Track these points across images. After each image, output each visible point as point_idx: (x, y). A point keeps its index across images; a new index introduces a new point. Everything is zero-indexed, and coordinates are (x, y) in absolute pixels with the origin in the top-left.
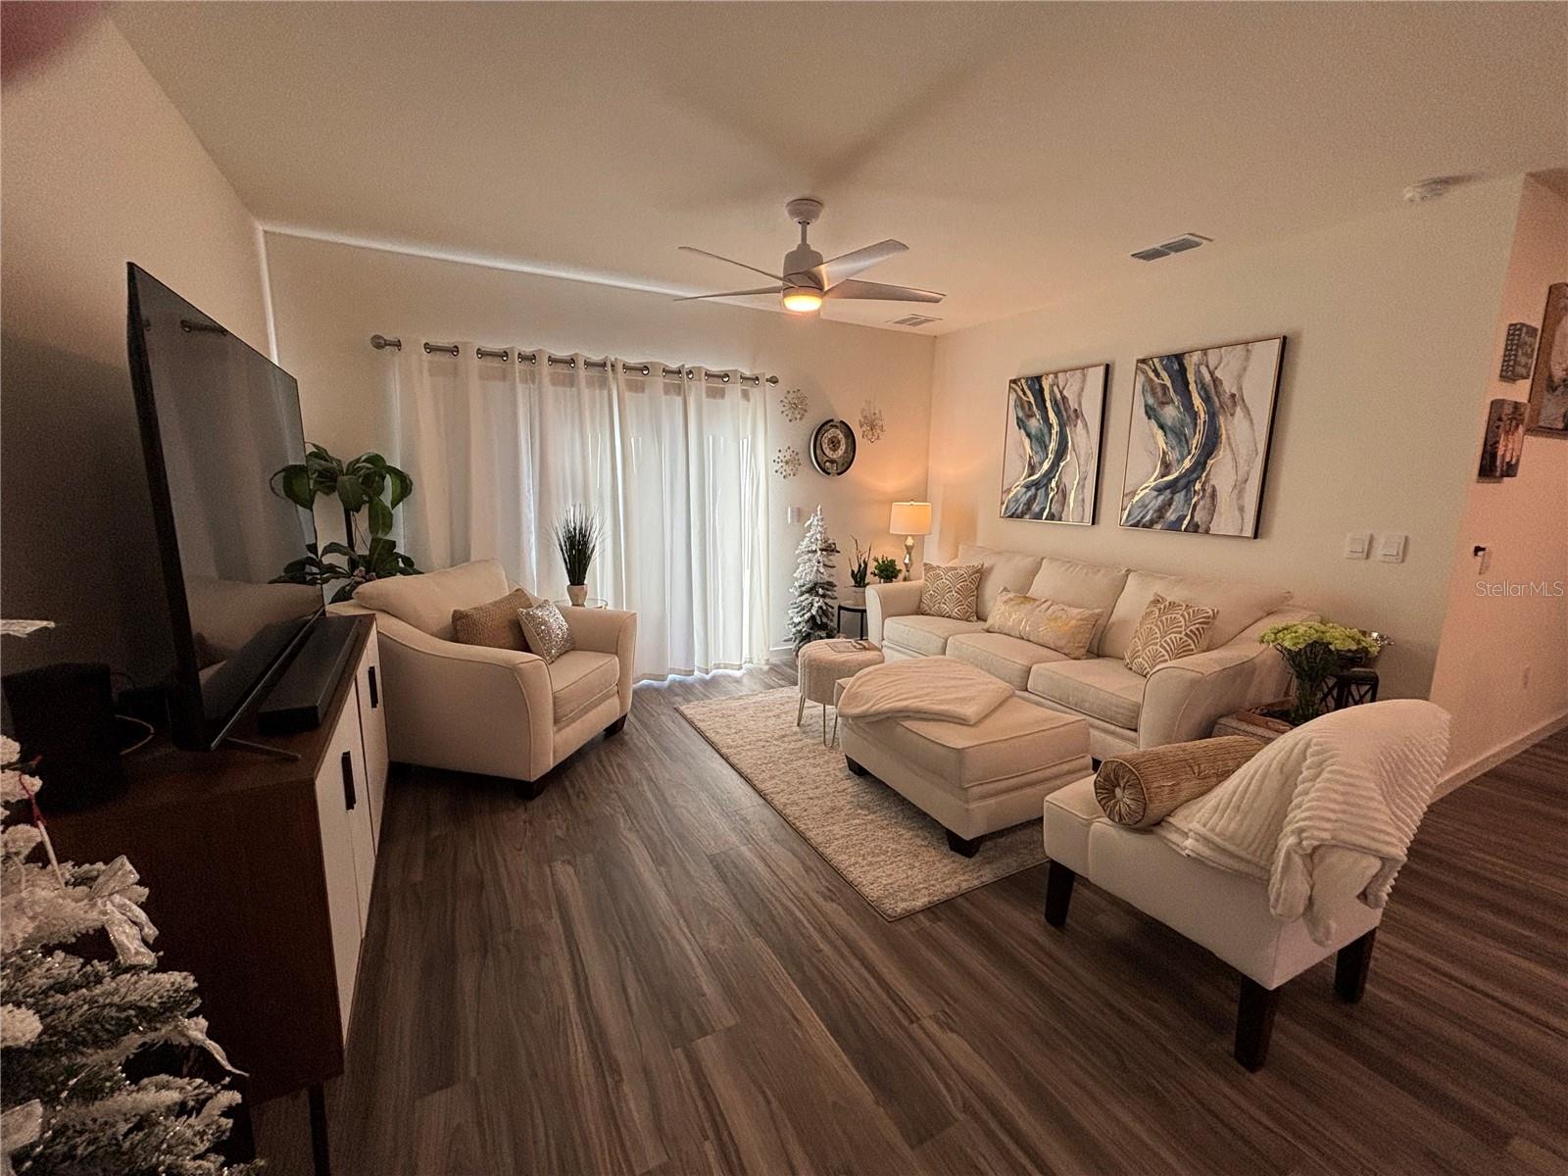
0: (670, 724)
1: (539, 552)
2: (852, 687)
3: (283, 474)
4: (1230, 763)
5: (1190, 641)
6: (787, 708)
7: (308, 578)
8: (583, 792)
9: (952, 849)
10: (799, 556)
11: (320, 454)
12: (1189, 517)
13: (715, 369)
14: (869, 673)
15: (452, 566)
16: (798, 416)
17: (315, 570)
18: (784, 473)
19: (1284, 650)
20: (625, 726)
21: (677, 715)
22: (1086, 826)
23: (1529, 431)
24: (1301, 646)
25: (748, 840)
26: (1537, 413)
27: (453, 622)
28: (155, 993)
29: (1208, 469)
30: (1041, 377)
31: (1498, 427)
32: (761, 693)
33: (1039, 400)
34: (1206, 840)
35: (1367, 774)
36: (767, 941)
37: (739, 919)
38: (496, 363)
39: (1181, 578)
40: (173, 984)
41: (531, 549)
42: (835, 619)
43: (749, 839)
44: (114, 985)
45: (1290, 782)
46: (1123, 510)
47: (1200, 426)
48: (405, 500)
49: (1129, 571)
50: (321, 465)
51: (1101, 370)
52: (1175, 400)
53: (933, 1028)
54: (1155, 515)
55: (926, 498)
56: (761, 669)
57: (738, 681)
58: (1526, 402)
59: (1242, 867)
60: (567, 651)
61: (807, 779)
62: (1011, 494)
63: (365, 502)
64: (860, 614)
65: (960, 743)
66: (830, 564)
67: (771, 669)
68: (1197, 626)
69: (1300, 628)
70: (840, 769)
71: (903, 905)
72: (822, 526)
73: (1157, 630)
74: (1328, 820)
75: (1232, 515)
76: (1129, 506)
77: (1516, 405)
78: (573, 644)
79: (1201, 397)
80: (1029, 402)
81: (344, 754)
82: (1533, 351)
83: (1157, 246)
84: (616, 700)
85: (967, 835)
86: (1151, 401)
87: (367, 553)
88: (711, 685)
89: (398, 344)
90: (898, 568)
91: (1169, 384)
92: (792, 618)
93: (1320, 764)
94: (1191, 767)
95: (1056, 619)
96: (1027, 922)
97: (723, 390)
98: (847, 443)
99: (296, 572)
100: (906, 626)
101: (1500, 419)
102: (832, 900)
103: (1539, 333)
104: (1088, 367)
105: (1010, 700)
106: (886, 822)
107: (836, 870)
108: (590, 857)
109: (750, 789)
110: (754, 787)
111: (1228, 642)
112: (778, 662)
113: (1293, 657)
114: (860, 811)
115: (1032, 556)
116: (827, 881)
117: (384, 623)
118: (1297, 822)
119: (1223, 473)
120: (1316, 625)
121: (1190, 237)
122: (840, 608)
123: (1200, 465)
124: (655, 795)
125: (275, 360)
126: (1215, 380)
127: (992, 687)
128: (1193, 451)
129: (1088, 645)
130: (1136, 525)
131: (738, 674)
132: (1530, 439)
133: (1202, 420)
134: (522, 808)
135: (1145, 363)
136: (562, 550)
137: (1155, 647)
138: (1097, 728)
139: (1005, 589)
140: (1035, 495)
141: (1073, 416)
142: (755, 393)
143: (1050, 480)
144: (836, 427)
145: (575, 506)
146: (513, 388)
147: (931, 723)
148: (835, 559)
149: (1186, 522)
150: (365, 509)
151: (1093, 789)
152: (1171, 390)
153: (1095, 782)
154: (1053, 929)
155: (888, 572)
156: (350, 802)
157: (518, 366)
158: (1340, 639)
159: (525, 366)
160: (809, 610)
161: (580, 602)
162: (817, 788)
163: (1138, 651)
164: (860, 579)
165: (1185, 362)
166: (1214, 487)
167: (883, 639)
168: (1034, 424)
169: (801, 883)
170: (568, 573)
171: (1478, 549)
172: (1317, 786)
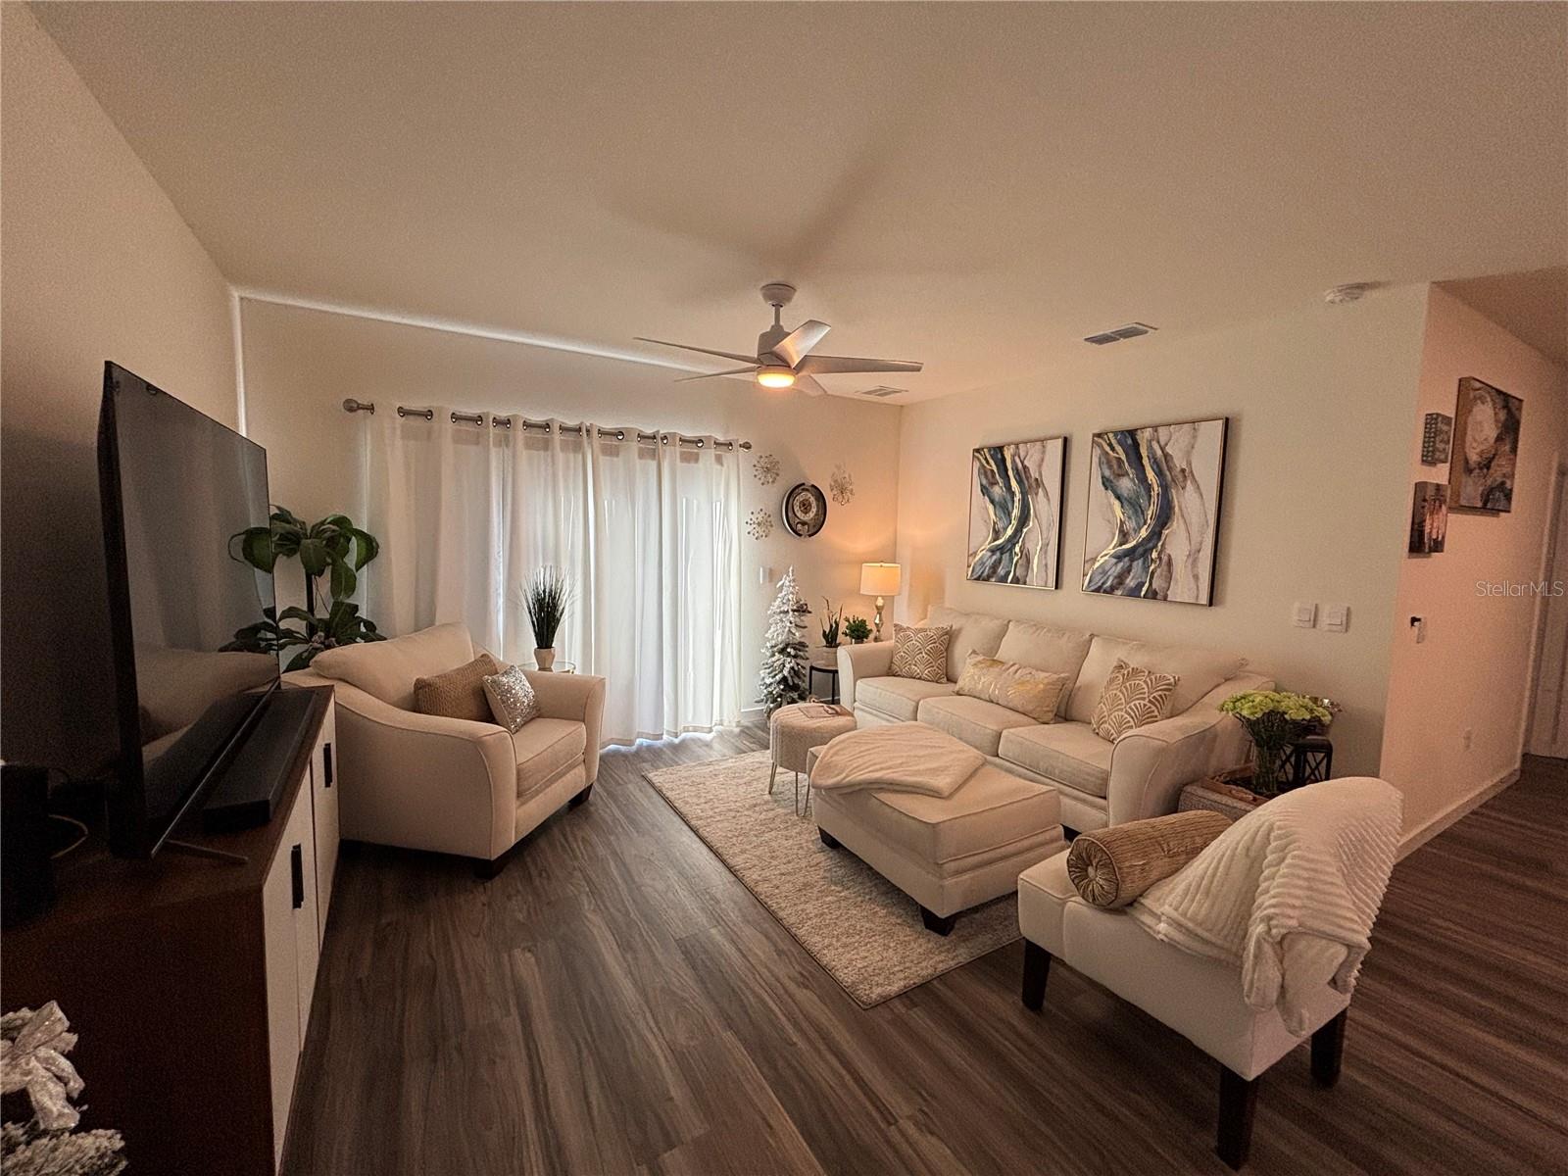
0: (639, 795)
1: (506, 617)
2: (825, 756)
3: (243, 537)
4: (1198, 840)
5: (1154, 708)
6: (758, 774)
7: (263, 644)
8: (545, 871)
9: (927, 928)
10: (771, 616)
11: (283, 516)
12: (1147, 585)
13: (689, 434)
14: (843, 741)
15: (416, 631)
16: (771, 480)
17: (270, 635)
18: (756, 535)
19: (1241, 718)
20: (591, 795)
21: (645, 783)
22: (1060, 905)
23: (1451, 509)
24: (1259, 715)
25: (718, 922)
26: (1457, 494)
27: (415, 692)
28: (77, 1161)
29: (1163, 538)
30: (1003, 447)
31: (1423, 507)
32: (732, 758)
33: (1002, 467)
34: (1179, 926)
35: (1328, 858)
36: (737, 1033)
37: (709, 1010)
38: (470, 427)
39: (1143, 644)
40: (98, 1149)
41: (498, 611)
42: (807, 679)
43: (718, 919)
44: (28, 1154)
45: (1256, 865)
46: (1085, 575)
47: (1154, 498)
48: (370, 563)
49: (1092, 636)
50: (284, 528)
51: (1060, 442)
52: (1130, 472)
53: (911, 1130)
54: (1115, 581)
55: (895, 559)
56: (732, 732)
57: (708, 745)
58: (1447, 483)
59: (1214, 952)
60: (533, 719)
61: (777, 853)
62: (977, 558)
63: (328, 564)
64: (831, 675)
65: (933, 817)
66: (802, 624)
67: (742, 731)
68: (1160, 693)
69: (1255, 696)
70: (813, 841)
71: (878, 990)
72: (794, 587)
73: (1121, 696)
74: (1294, 907)
75: (1188, 584)
76: (1090, 572)
77: (1438, 487)
78: (539, 712)
79: (1153, 470)
80: (992, 471)
81: (294, 847)
82: (1449, 437)
83: (1108, 332)
84: (580, 770)
85: (942, 913)
86: (1107, 473)
87: (327, 616)
88: (678, 749)
89: (371, 408)
90: (869, 628)
91: (1123, 457)
92: (763, 678)
93: (1283, 849)
94: (1160, 845)
95: (1023, 683)
96: (1004, 1005)
97: (697, 454)
98: (818, 506)
99: (249, 639)
100: (877, 688)
101: (1425, 500)
102: (807, 987)
103: (1453, 421)
104: (1046, 439)
105: (983, 770)
106: (859, 899)
107: (808, 952)
108: (551, 945)
109: (719, 865)
110: (723, 862)
111: (1187, 709)
112: (749, 724)
113: (1251, 725)
114: (833, 888)
115: (997, 619)
116: (800, 964)
117: (343, 693)
118: (1265, 909)
119: (1178, 542)
120: (1272, 694)
121: (1137, 326)
122: (812, 668)
123: (1156, 535)
124: (622, 876)
125: (243, 433)
126: (1166, 455)
127: (963, 756)
128: (1149, 521)
129: (1055, 710)
130: (1097, 590)
131: (708, 737)
132: (1452, 517)
133: (1156, 492)
134: (481, 889)
135: (1102, 438)
136: (530, 612)
137: (1120, 713)
138: (1066, 795)
139: (974, 652)
140: (1000, 560)
141: (1034, 484)
142: (728, 458)
143: (1014, 545)
144: (807, 490)
145: (545, 569)
146: (488, 451)
147: (904, 796)
148: (806, 619)
149: (1145, 589)
150: (328, 572)
151: (1066, 867)
152: (1126, 464)
153: (1068, 860)
154: (1032, 1014)
155: (859, 632)
156: (298, 899)
157: (493, 431)
158: (1295, 709)
159: (499, 430)
160: (781, 671)
161: (547, 666)
162: (789, 862)
163: (1105, 716)
164: (831, 639)
165: (1138, 437)
166: (1169, 556)
167: (855, 701)
168: (998, 491)
169: (772, 967)
170: (536, 636)
171: (1414, 620)
172: (1281, 872)
